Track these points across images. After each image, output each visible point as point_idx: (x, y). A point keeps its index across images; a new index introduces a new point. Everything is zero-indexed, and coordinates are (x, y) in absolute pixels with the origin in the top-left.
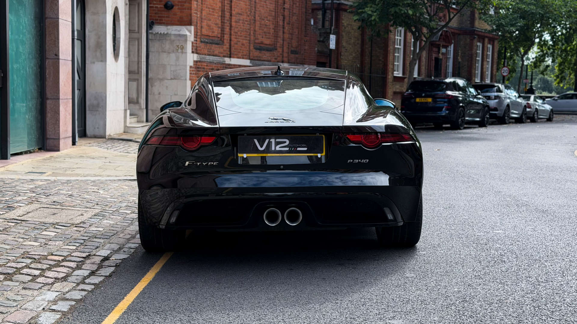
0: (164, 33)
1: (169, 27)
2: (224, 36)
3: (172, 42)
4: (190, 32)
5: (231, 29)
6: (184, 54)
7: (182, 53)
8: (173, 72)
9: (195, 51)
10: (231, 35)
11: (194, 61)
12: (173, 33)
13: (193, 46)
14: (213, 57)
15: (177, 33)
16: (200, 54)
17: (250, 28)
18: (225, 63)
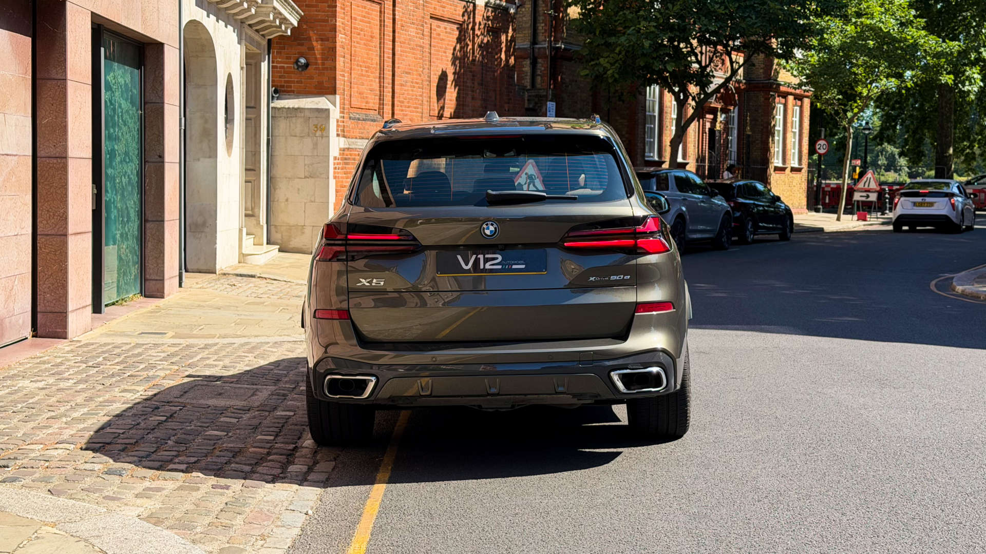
0: (293, 107)
1: (301, 97)
2: (383, 108)
3: (306, 120)
4: (334, 104)
5: (393, 97)
6: (324, 139)
7: (322, 136)
8: (308, 167)
9: (342, 133)
10: (393, 105)
12: (308, 107)
13: (338, 126)
15: (315, 107)
16: (349, 138)
17: (423, 93)
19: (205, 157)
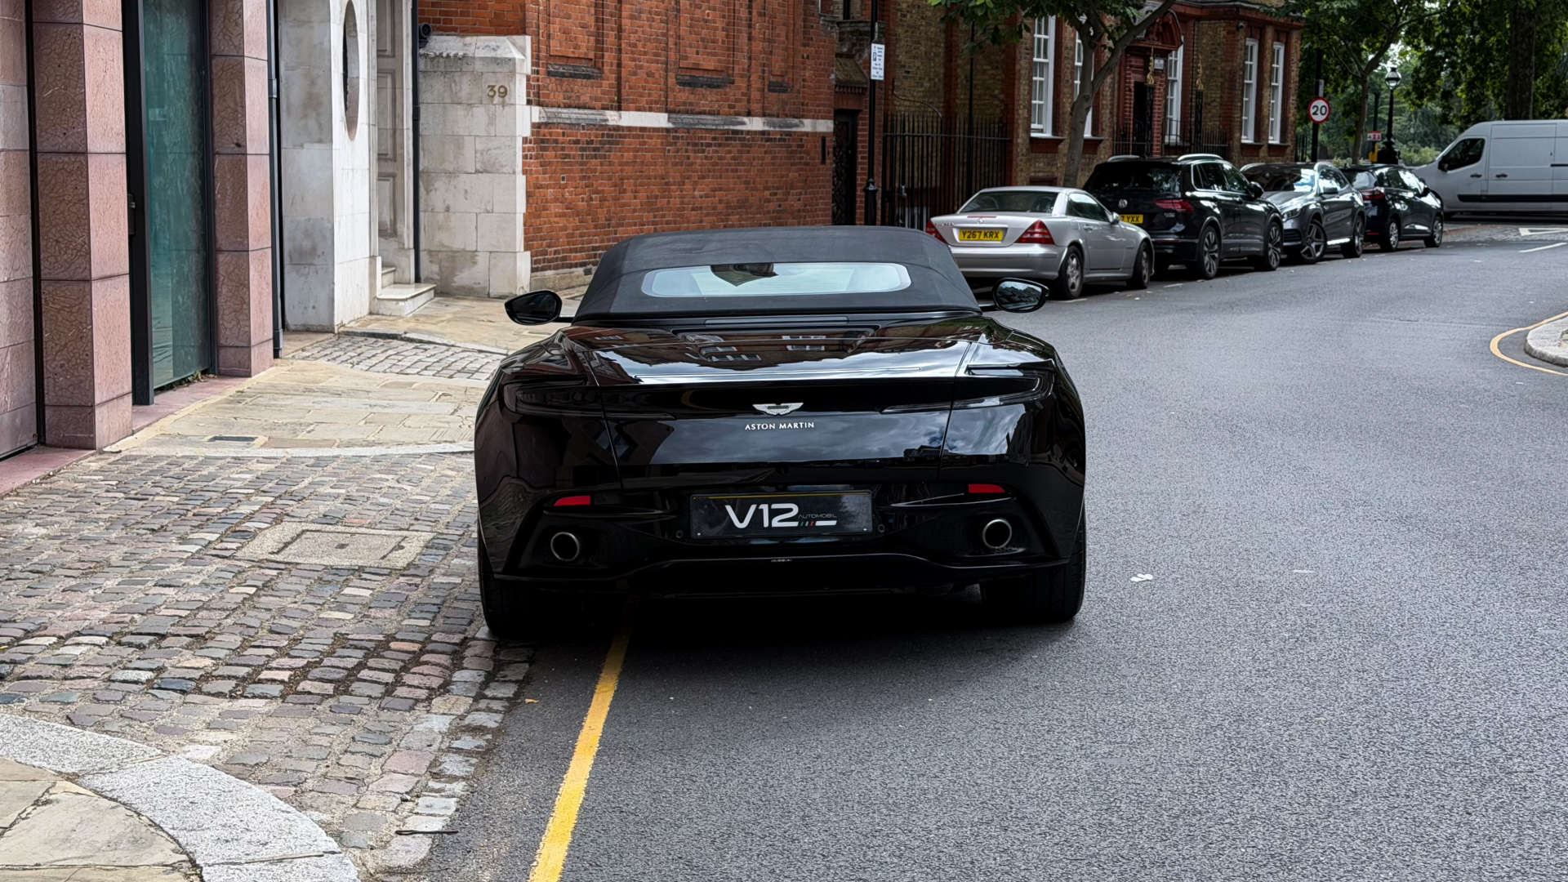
0: (456, 55)
1: (468, 39)
2: (603, 57)
3: (477, 77)
4: (522, 51)
5: (619, 38)
6: (507, 108)
7: (503, 105)
8: (482, 154)
9: (536, 98)
10: (620, 51)
11: (534, 125)
12: (480, 53)
13: (529, 86)
14: (576, 111)
15: (492, 54)
16: (547, 106)
17: (668, 30)
18: (607, 125)
19: (312, 142)
